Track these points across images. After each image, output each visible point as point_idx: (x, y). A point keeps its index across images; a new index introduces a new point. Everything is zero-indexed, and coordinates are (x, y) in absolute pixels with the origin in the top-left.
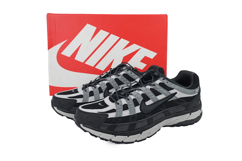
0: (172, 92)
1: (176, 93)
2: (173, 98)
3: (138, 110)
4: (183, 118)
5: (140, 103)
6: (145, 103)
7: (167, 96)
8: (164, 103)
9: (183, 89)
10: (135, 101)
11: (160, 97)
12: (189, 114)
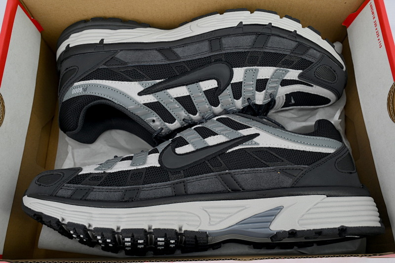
0: (150, 98)
1: (140, 94)
2: (150, 85)
3: (239, 74)
4: (122, 37)
5: (229, 87)
6: (218, 84)
7: (165, 91)
8: (176, 77)
9: (118, 100)
10: (237, 94)
11: (181, 91)
12: (105, 42)
